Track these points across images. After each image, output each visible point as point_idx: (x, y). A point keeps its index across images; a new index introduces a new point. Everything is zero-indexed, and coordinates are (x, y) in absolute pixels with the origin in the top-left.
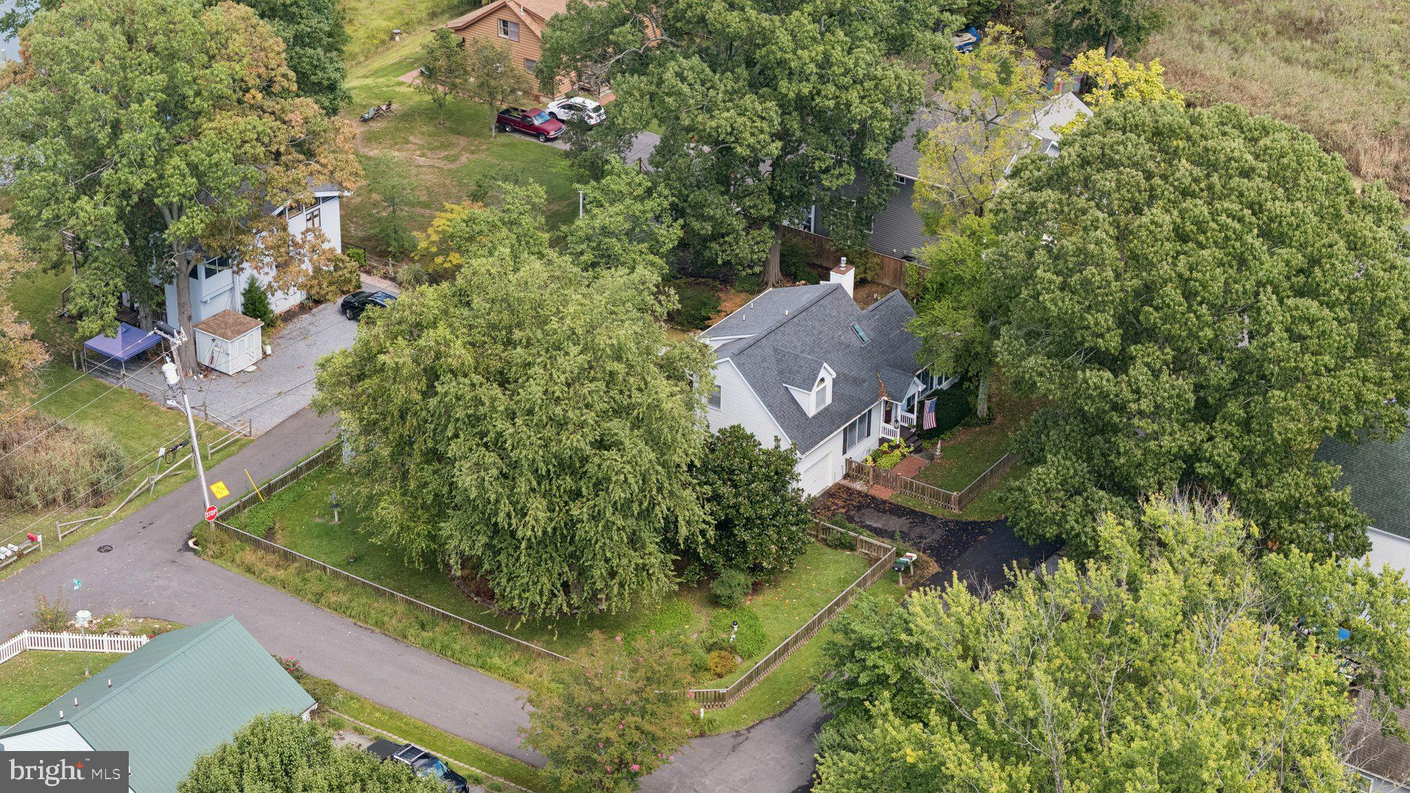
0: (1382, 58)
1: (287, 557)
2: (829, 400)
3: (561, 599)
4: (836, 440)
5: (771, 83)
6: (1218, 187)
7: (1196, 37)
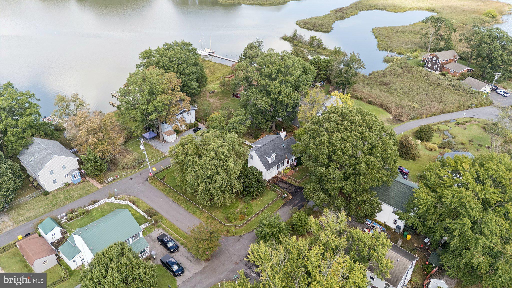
0: (399, 91)
1: (164, 184)
2: (275, 159)
3: (209, 203)
4: (276, 167)
5: (270, 95)
6: (353, 128)
7: (364, 85)
